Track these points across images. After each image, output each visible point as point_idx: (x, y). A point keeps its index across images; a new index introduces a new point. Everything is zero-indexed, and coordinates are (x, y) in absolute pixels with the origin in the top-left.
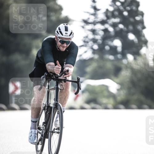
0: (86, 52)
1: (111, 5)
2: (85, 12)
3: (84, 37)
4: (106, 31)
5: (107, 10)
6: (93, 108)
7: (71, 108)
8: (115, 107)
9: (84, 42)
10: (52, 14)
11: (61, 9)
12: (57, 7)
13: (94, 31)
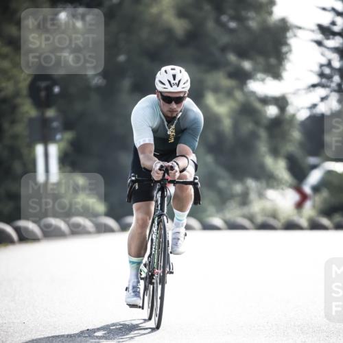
0: (323, 99)
2: (324, 9)
3: (322, 66)
9: (322, 75)
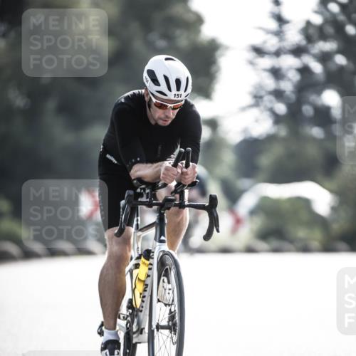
0: (257, 121)
1: (316, 12)
4: (304, 71)
5: (308, 23)
6: (276, 250)
7: (225, 250)
8: (328, 248)
10: (178, 32)
11: (199, 20)
12: (191, 17)
13: (276, 73)
